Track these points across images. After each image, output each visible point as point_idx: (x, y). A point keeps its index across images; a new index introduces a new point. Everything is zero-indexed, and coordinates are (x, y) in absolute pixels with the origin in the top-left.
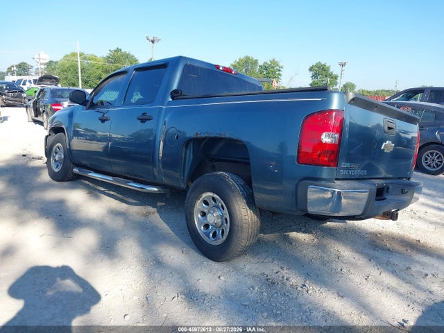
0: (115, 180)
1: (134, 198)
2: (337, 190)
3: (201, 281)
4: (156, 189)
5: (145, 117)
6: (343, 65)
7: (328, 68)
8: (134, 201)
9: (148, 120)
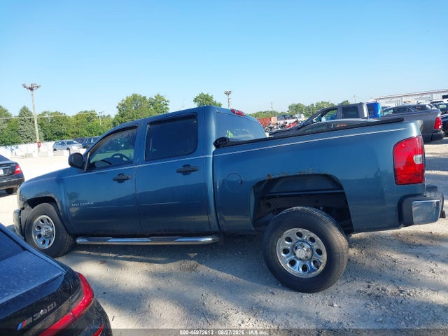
0: (154, 241)
1: (162, 257)
2: (436, 201)
3: (321, 314)
4: (210, 239)
5: (188, 169)
6: (228, 93)
7: (211, 98)
8: (163, 259)
9: (193, 171)
